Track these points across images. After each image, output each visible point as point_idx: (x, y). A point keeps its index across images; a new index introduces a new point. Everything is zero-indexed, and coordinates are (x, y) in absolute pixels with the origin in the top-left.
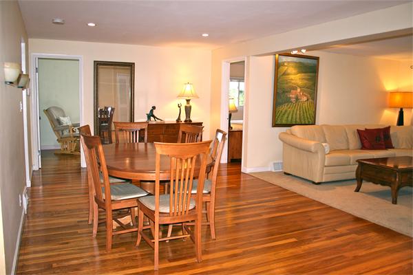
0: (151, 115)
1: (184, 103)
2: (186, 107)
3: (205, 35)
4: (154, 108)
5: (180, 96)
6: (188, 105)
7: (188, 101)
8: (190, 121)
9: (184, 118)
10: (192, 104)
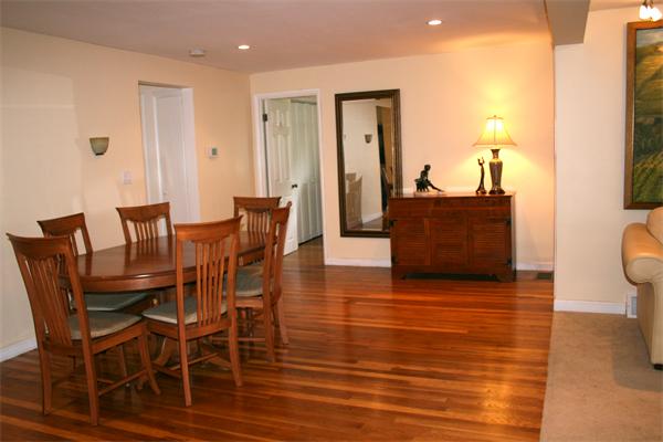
1: (488, 158)
2: (491, 165)
3: (435, 22)
4: (427, 168)
5: (478, 144)
6: (495, 161)
7: (495, 152)
8: (502, 192)
9: (488, 186)
10: (502, 156)
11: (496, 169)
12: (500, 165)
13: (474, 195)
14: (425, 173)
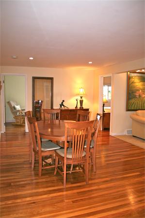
0: (62, 105)
2: (80, 101)
3: (90, 63)
5: (77, 95)
7: (81, 97)
8: (83, 108)
9: (79, 106)
10: (83, 99)
11: (81, 102)
12: (82, 101)
13: (75, 109)
14: (62, 103)
